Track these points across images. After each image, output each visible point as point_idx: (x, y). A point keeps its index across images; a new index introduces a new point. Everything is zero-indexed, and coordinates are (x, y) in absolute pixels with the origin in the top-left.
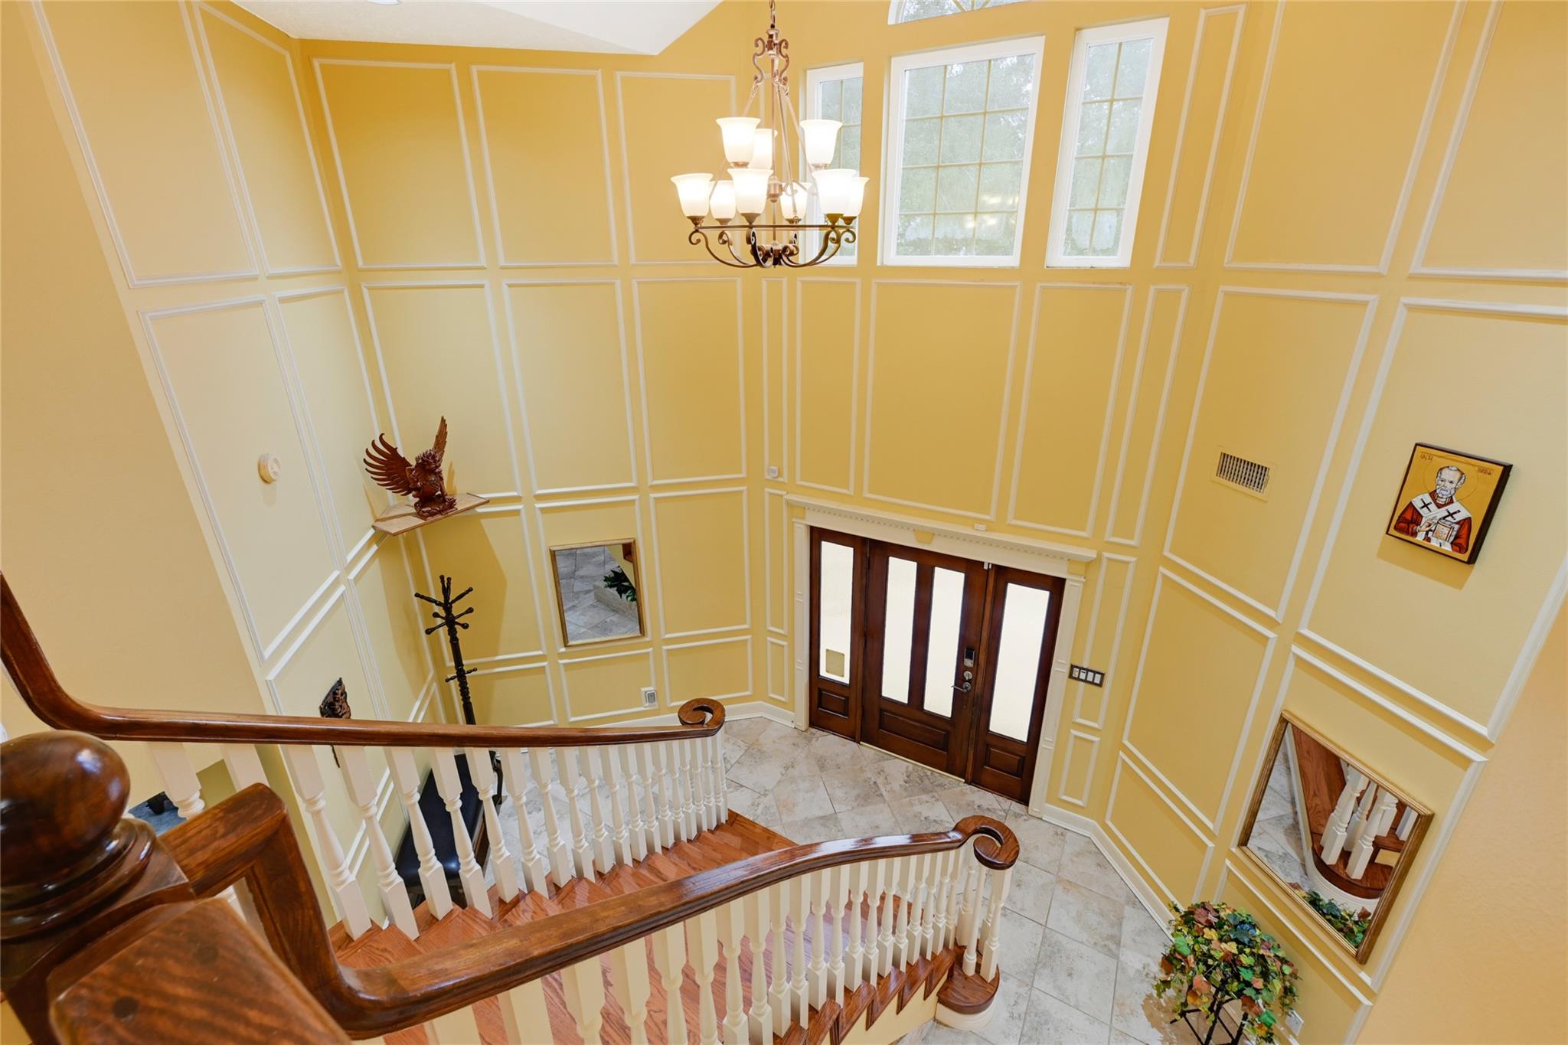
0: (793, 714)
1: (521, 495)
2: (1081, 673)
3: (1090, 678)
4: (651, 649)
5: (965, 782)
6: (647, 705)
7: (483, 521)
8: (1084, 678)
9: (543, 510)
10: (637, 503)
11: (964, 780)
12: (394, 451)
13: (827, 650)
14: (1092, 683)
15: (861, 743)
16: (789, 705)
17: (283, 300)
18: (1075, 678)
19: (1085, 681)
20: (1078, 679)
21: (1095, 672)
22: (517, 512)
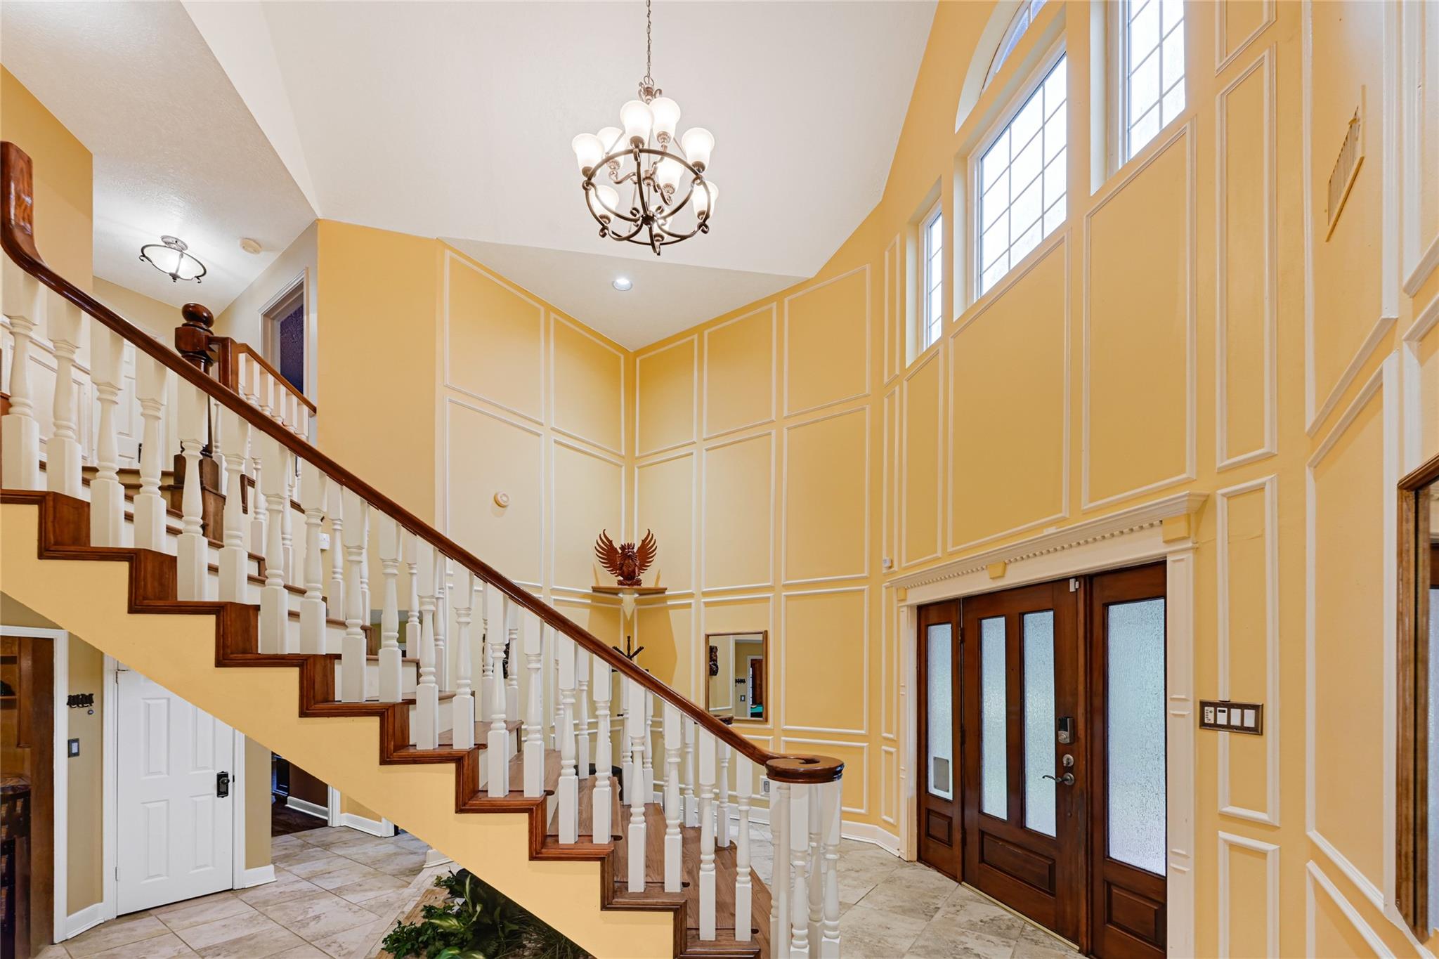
0: (898, 839)
1: (694, 592)
2: (1219, 714)
3: (1236, 721)
4: (771, 738)
5: (1080, 952)
6: (763, 794)
7: (671, 612)
8: (1225, 723)
9: (707, 604)
10: (771, 600)
11: (1078, 948)
12: (610, 542)
13: (935, 758)
14: (1242, 729)
15: (963, 883)
16: (893, 827)
17: (556, 442)
18: (1210, 725)
19: (1228, 727)
20: (1215, 726)
21: (1243, 707)
22: (689, 605)
